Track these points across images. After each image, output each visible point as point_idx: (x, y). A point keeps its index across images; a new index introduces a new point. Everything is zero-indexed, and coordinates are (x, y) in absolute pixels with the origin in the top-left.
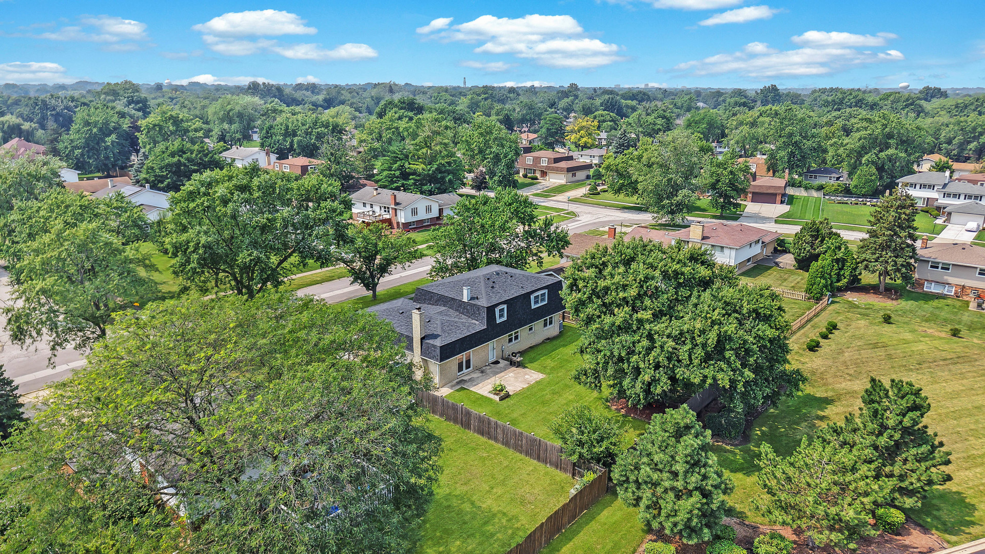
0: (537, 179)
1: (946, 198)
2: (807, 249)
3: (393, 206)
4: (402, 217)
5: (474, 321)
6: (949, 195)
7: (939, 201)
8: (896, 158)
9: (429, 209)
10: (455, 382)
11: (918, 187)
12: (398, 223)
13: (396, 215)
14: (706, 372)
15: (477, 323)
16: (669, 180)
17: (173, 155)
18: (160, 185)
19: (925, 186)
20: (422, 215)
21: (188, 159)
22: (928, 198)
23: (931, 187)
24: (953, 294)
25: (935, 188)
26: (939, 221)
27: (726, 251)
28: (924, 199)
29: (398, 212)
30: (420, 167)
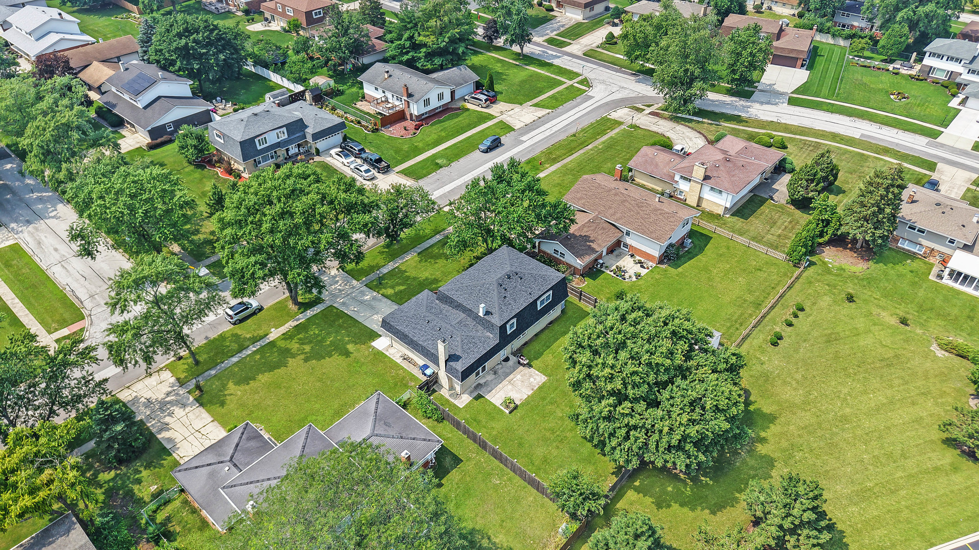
0: (552, 10)
1: (970, 74)
2: (801, 193)
3: (406, 99)
4: (416, 109)
5: (488, 334)
6: (974, 72)
7: (962, 77)
8: (934, 15)
9: (441, 96)
10: (473, 386)
11: (945, 58)
12: (411, 115)
13: (409, 107)
14: (667, 457)
15: (491, 336)
16: (686, 71)
17: (179, 35)
18: (171, 68)
19: (952, 59)
20: (435, 104)
21: (195, 41)
22: (952, 72)
23: (958, 60)
24: (921, 253)
25: (962, 62)
26: (954, 103)
27: (724, 195)
28: (948, 72)
29: (411, 105)
30: (430, 40)
